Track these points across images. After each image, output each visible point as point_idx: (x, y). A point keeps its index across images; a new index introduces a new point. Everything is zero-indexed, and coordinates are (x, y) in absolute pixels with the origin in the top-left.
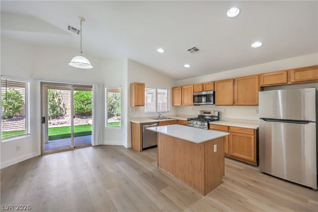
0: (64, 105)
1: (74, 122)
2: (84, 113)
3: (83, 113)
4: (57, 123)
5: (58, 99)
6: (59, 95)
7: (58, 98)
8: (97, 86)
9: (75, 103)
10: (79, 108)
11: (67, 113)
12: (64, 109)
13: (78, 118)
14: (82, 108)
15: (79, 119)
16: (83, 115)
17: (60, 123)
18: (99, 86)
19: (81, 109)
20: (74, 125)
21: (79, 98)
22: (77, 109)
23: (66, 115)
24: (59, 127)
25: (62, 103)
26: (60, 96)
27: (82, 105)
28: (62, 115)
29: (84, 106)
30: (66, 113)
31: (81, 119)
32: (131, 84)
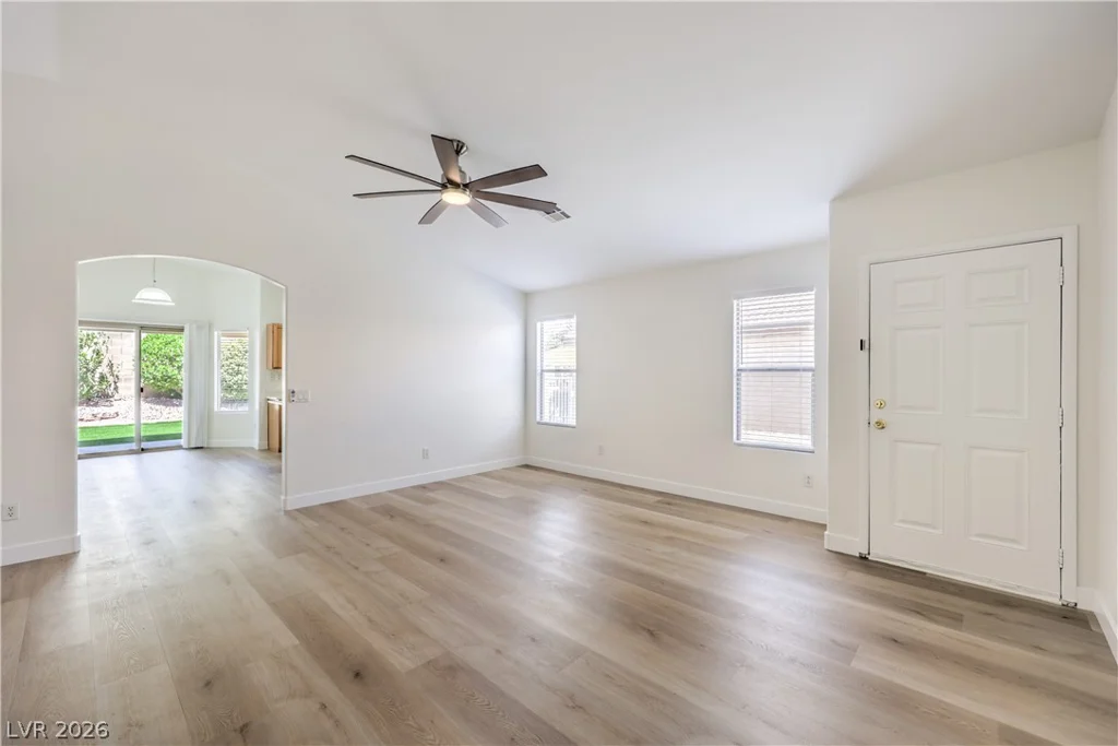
0: (111, 366)
1: (143, 416)
2: (174, 391)
3: (172, 391)
4: (90, 417)
5: (94, 351)
6: (95, 340)
7: (91, 349)
8: (194, 326)
9: (148, 363)
10: (159, 375)
11: (120, 391)
12: (111, 379)
13: (158, 403)
14: (169, 377)
15: (158, 407)
16: (172, 398)
17: (100, 416)
18: (199, 328)
19: (166, 378)
20: (142, 422)
21: (160, 349)
22: (154, 379)
23: (116, 397)
24: (96, 427)
25: (105, 362)
26: (101, 341)
27: (170, 369)
28: (105, 396)
29: (176, 372)
30: (116, 388)
31: (167, 406)
32: (268, 326)
